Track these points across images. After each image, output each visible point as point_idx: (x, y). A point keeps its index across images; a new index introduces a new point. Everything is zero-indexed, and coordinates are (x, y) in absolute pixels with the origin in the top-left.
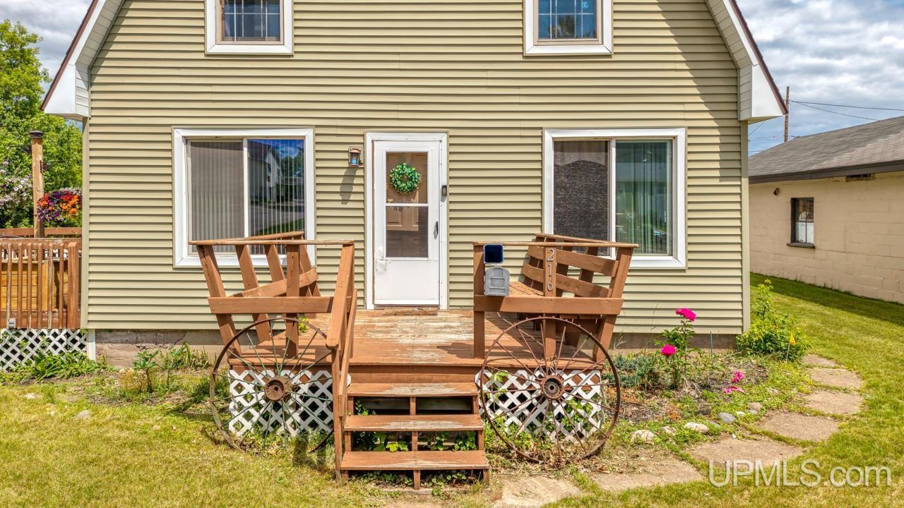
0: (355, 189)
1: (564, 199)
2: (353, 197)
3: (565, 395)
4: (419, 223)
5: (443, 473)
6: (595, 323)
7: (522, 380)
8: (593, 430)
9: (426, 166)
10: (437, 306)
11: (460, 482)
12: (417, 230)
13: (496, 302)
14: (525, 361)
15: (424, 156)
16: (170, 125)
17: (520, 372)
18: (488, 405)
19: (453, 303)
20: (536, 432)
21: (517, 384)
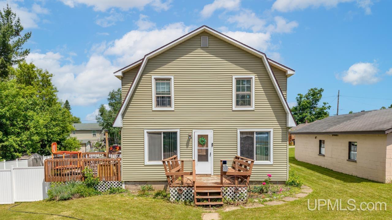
0: (190, 144)
1: (243, 147)
2: (189, 146)
3: (239, 192)
4: (206, 153)
5: (215, 206)
6: (246, 177)
7: (230, 189)
8: (245, 199)
9: (208, 138)
10: (211, 174)
11: (218, 207)
12: (205, 154)
13: (225, 173)
14: (231, 185)
15: (207, 136)
16: (143, 129)
17: (230, 187)
18: (223, 194)
19: (215, 173)
20: (233, 200)
21: (230, 190)
